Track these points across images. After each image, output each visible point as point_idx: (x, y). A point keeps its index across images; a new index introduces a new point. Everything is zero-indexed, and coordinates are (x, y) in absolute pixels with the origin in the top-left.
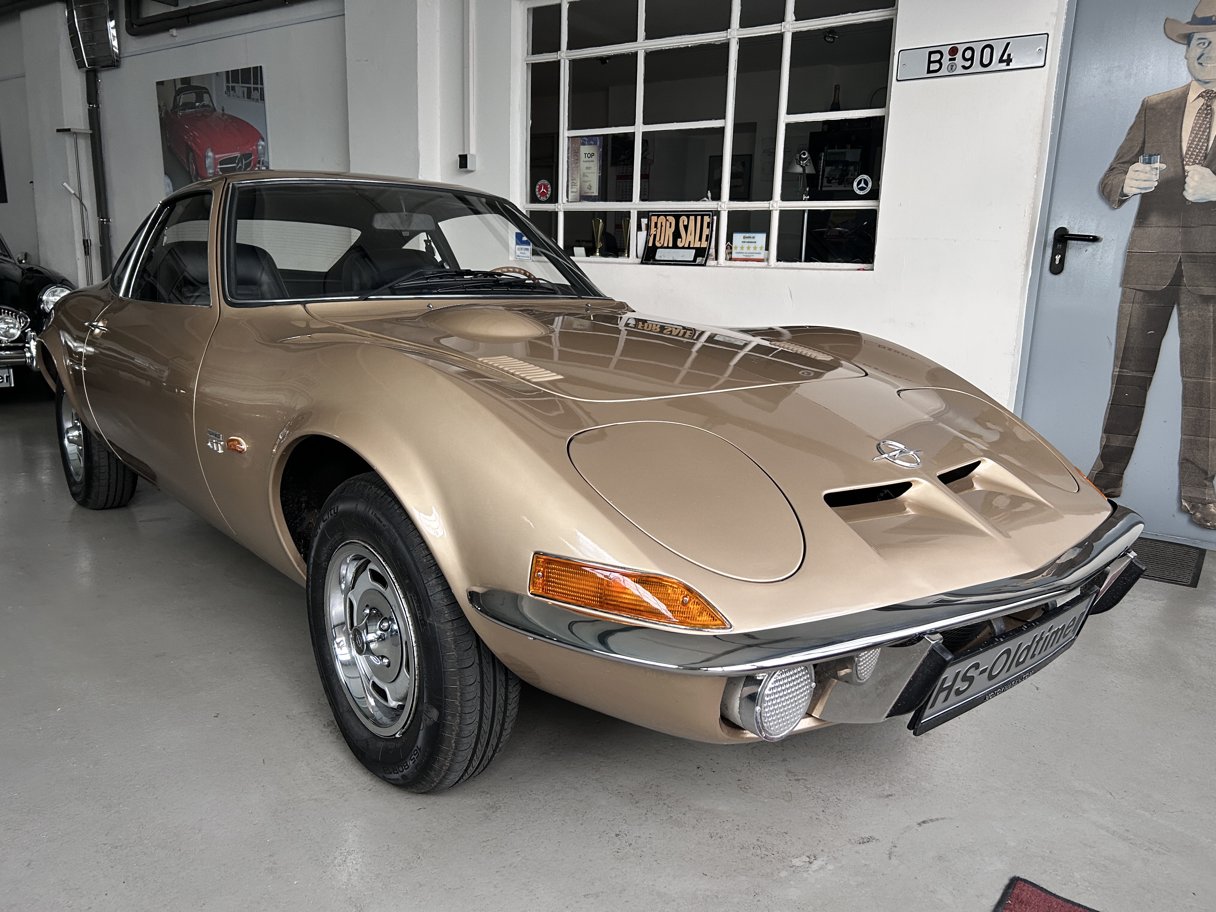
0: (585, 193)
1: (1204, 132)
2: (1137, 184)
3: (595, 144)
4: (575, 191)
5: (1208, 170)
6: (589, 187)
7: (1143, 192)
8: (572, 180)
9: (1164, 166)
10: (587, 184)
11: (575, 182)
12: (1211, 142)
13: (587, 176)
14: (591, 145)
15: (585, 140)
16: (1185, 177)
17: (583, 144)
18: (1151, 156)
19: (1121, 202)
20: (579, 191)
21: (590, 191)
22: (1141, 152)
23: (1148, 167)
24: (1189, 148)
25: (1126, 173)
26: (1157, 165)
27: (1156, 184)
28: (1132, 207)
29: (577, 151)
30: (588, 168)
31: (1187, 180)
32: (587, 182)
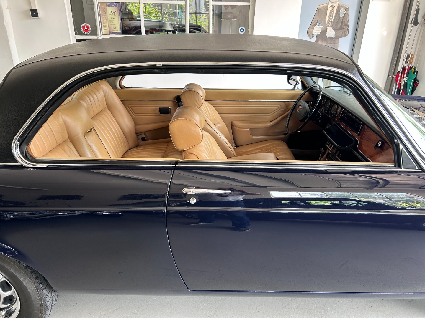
0: (112, 30)
1: (331, 17)
2: (316, 31)
3: (116, 6)
4: (105, 29)
5: (331, 28)
6: (115, 28)
7: (317, 34)
8: (103, 24)
9: (322, 27)
10: (113, 26)
11: (105, 25)
12: (333, 20)
13: (112, 22)
14: (113, 7)
15: (109, 5)
16: (327, 30)
17: (108, 6)
18: (319, 23)
19: (313, 37)
20: (108, 29)
21: (115, 30)
22: (317, 22)
23: (319, 27)
24: (328, 21)
25: (314, 28)
26: (321, 26)
27: (320, 32)
28: (315, 38)
29: (104, 9)
30: (112, 18)
31: (327, 31)
32: (113, 25)
